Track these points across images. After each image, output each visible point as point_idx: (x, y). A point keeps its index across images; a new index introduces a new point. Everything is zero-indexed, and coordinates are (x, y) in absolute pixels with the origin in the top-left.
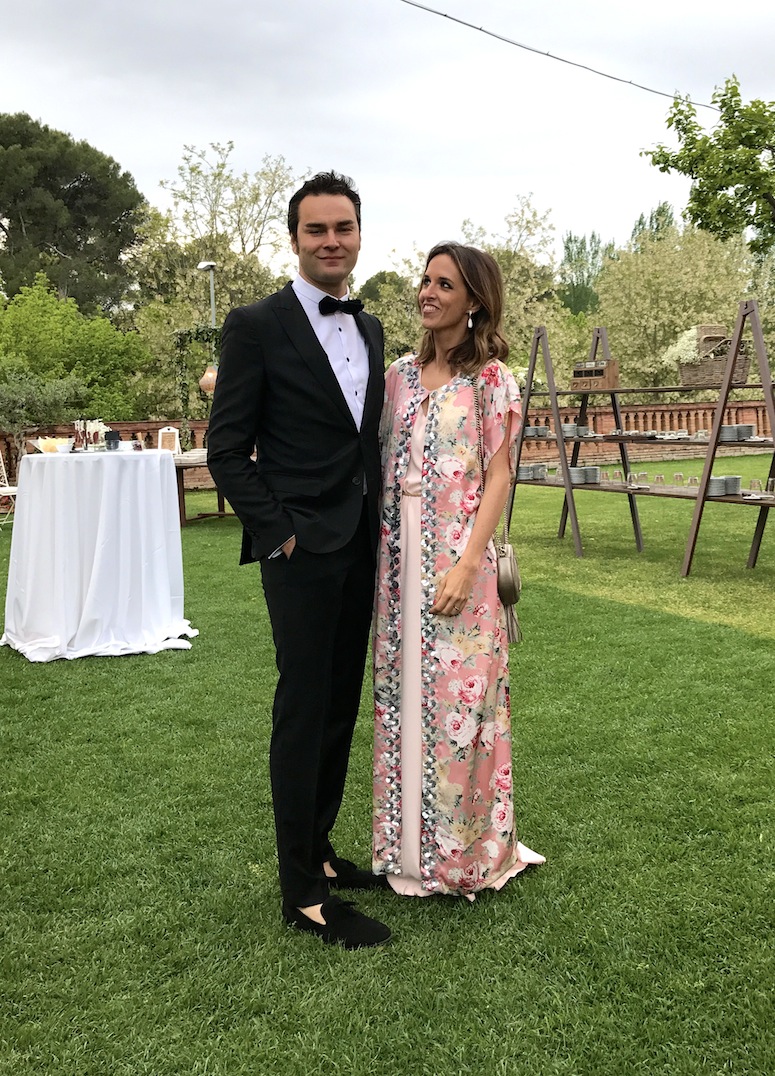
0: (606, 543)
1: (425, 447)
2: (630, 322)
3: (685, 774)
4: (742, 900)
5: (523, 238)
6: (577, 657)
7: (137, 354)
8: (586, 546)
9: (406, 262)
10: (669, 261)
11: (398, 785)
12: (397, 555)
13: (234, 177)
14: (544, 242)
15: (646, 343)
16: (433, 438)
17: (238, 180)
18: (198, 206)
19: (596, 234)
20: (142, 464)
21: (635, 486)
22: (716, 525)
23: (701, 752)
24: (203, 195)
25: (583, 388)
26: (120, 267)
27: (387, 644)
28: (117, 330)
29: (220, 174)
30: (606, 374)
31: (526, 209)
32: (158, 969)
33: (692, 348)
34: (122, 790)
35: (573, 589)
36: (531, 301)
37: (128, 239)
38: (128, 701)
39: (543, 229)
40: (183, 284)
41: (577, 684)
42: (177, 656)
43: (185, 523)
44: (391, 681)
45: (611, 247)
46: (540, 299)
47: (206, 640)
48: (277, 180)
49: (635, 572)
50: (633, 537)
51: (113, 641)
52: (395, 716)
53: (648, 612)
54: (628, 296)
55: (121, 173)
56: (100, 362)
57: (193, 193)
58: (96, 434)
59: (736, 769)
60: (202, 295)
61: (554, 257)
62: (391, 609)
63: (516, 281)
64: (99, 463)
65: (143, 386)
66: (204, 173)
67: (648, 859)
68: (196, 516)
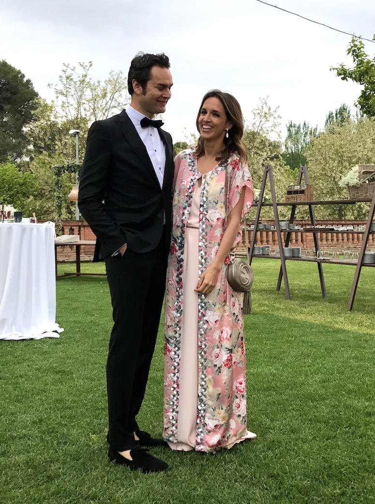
0: (305, 293)
1: (201, 205)
2: (325, 174)
3: (339, 402)
4: (365, 457)
5: (262, 123)
6: (283, 347)
7: (31, 185)
8: (293, 295)
9: (192, 135)
10: (349, 139)
11: (177, 392)
12: (182, 263)
13: (92, 83)
14: (275, 125)
15: (335, 187)
16: (205, 200)
17: (94, 84)
18: (70, 99)
19: (307, 123)
20: (35, 230)
21: (321, 258)
22: (370, 286)
23: (350, 392)
24: (73, 92)
25: (292, 201)
26: (22, 135)
27: (174, 313)
28: (20, 171)
29: (83, 81)
30: (306, 193)
31: (264, 106)
32: (38, 480)
33: (356, 177)
34: (19, 401)
35: (283, 315)
36: (266, 159)
37: (28, 118)
38: (23, 361)
39: (274, 118)
40: (60, 145)
41: (281, 359)
42: (51, 341)
43: (58, 278)
44: (176, 333)
45: (316, 129)
46: (272, 159)
47: (68, 334)
48: (117, 85)
49: (320, 308)
50: (320, 291)
51: (14, 332)
52: (177, 352)
53: (327, 327)
54: (325, 159)
55: (25, 80)
56: (8, 189)
57: (67, 92)
58: (9, 213)
59: (369, 400)
60: (71, 151)
61: (281, 134)
62: (177, 293)
63: (257, 148)
64: (10, 228)
65: (34, 204)
66: (74, 80)
67: (314, 438)
68: (63, 274)
